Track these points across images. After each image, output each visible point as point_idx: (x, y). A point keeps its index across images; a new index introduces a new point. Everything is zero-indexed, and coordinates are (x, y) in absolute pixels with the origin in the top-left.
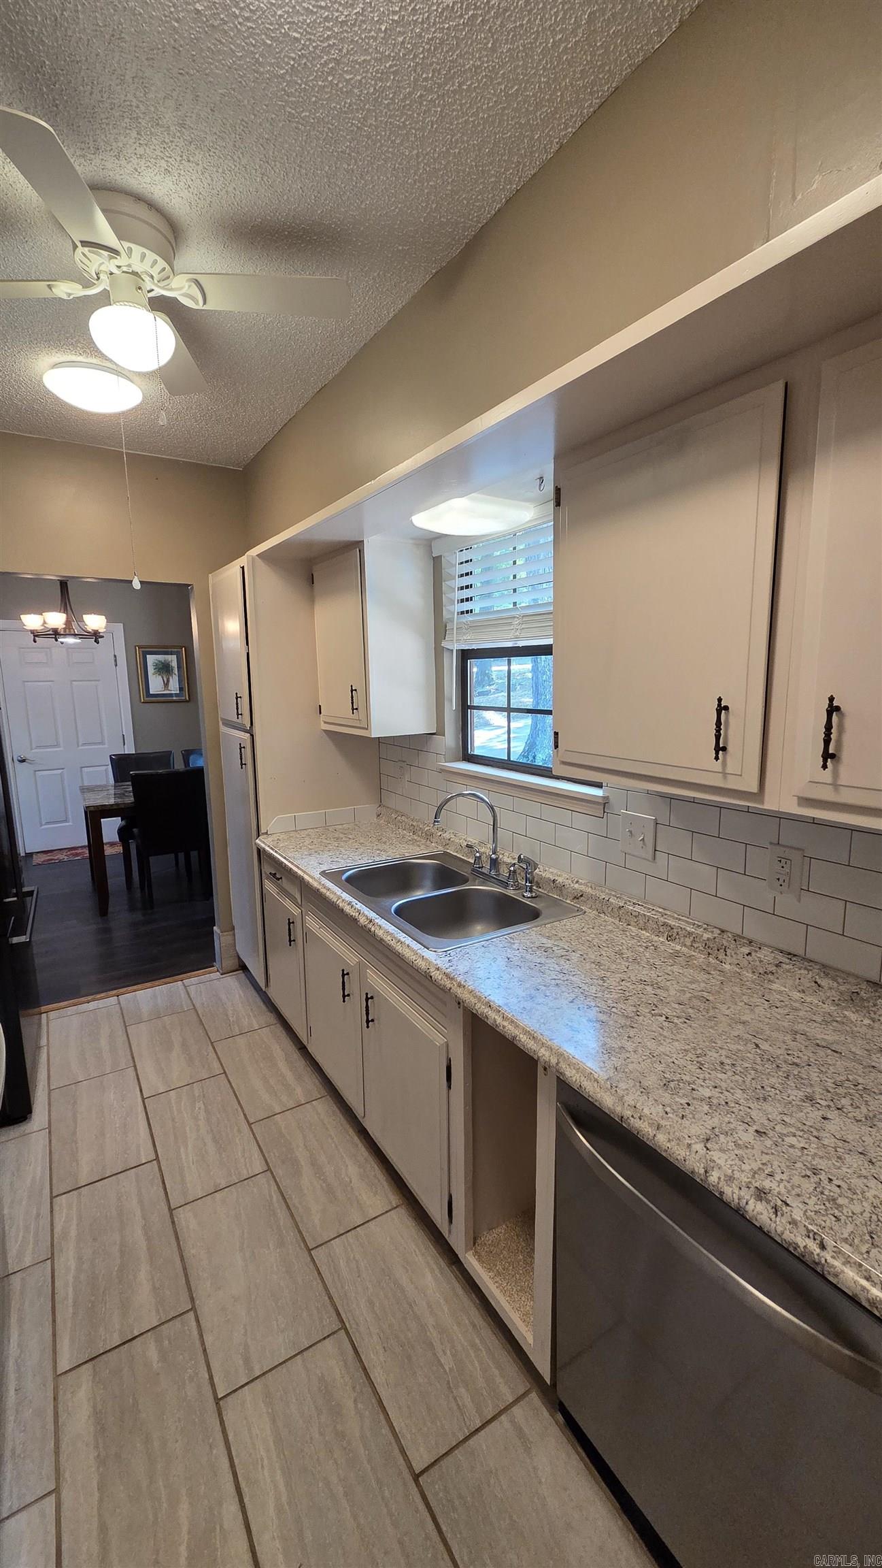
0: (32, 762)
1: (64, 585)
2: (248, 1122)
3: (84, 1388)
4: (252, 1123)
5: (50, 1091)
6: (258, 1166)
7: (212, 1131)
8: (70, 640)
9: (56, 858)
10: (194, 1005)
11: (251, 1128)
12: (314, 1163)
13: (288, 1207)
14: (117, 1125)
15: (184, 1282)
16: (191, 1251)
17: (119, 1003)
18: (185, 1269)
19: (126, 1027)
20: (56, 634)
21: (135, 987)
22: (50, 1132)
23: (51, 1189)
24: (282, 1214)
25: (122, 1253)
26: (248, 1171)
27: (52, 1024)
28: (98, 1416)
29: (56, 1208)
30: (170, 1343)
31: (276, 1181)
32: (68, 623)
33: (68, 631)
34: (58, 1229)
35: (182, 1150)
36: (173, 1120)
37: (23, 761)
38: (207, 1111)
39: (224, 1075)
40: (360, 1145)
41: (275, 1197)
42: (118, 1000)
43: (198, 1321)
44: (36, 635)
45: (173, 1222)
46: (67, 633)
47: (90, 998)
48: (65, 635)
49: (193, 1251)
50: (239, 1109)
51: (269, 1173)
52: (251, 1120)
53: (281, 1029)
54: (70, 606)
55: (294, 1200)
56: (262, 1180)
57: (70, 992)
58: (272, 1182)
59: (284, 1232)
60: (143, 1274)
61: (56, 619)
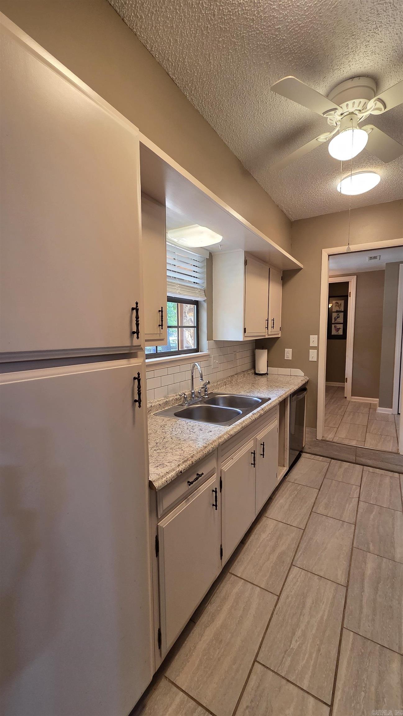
2: (278, 599)
4: (277, 596)
6: (295, 570)
11: (280, 594)
12: (273, 550)
13: (298, 546)
24: (303, 545)
26: (301, 572)
31: (294, 558)
35: (325, 618)
36: (319, 650)
40: (250, 540)
50: (275, 613)
51: (294, 564)
52: (276, 598)
53: (171, 664)
55: (294, 546)
56: (298, 563)
58: (296, 559)
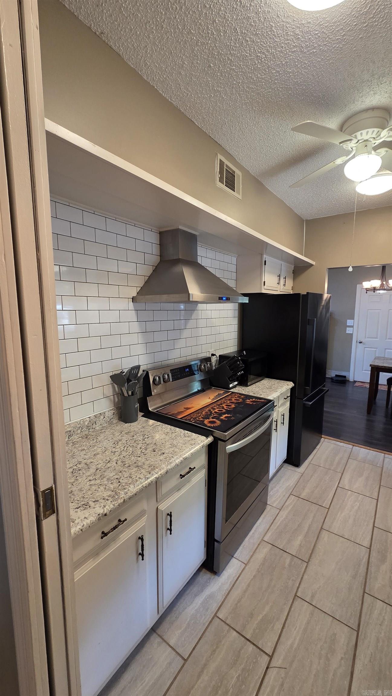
0: (364, 344)
1: (384, 267)
3: (266, 549)
5: (310, 463)
7: (356, 516)
8: (382, 292)
9: (364, 385)
10: (383, 466)
14: (323, 488)
15: (311, 552)
16: (319, 546)
17: (352, 449)
18: (313, 549)
19: (349, 458)
20: (374, 289)
21: (362, 446)
22: (302, 475)
23: (292, 492)
25: (299, 526)
27: (324, 443)
28: (265, 559)
29: (290, 498)
30: (294, 564)
32: (382, 285)
33: (382, 288)
34: (287, 504)
37: (361, 343)
38: (359, 507)
39: (376, 500)
41: (364, 560)
42: (353, 447)
43: (306, 567)
44: (367, 290)
45: (320, 532)
46: (381, 288)
47: (342, 441)
48: (379, 290)
49: (320, 547)
54: (385, 276)
57: (337, 435)
59: (359, 575)
60: (300, 538)
61: (376, 283)
